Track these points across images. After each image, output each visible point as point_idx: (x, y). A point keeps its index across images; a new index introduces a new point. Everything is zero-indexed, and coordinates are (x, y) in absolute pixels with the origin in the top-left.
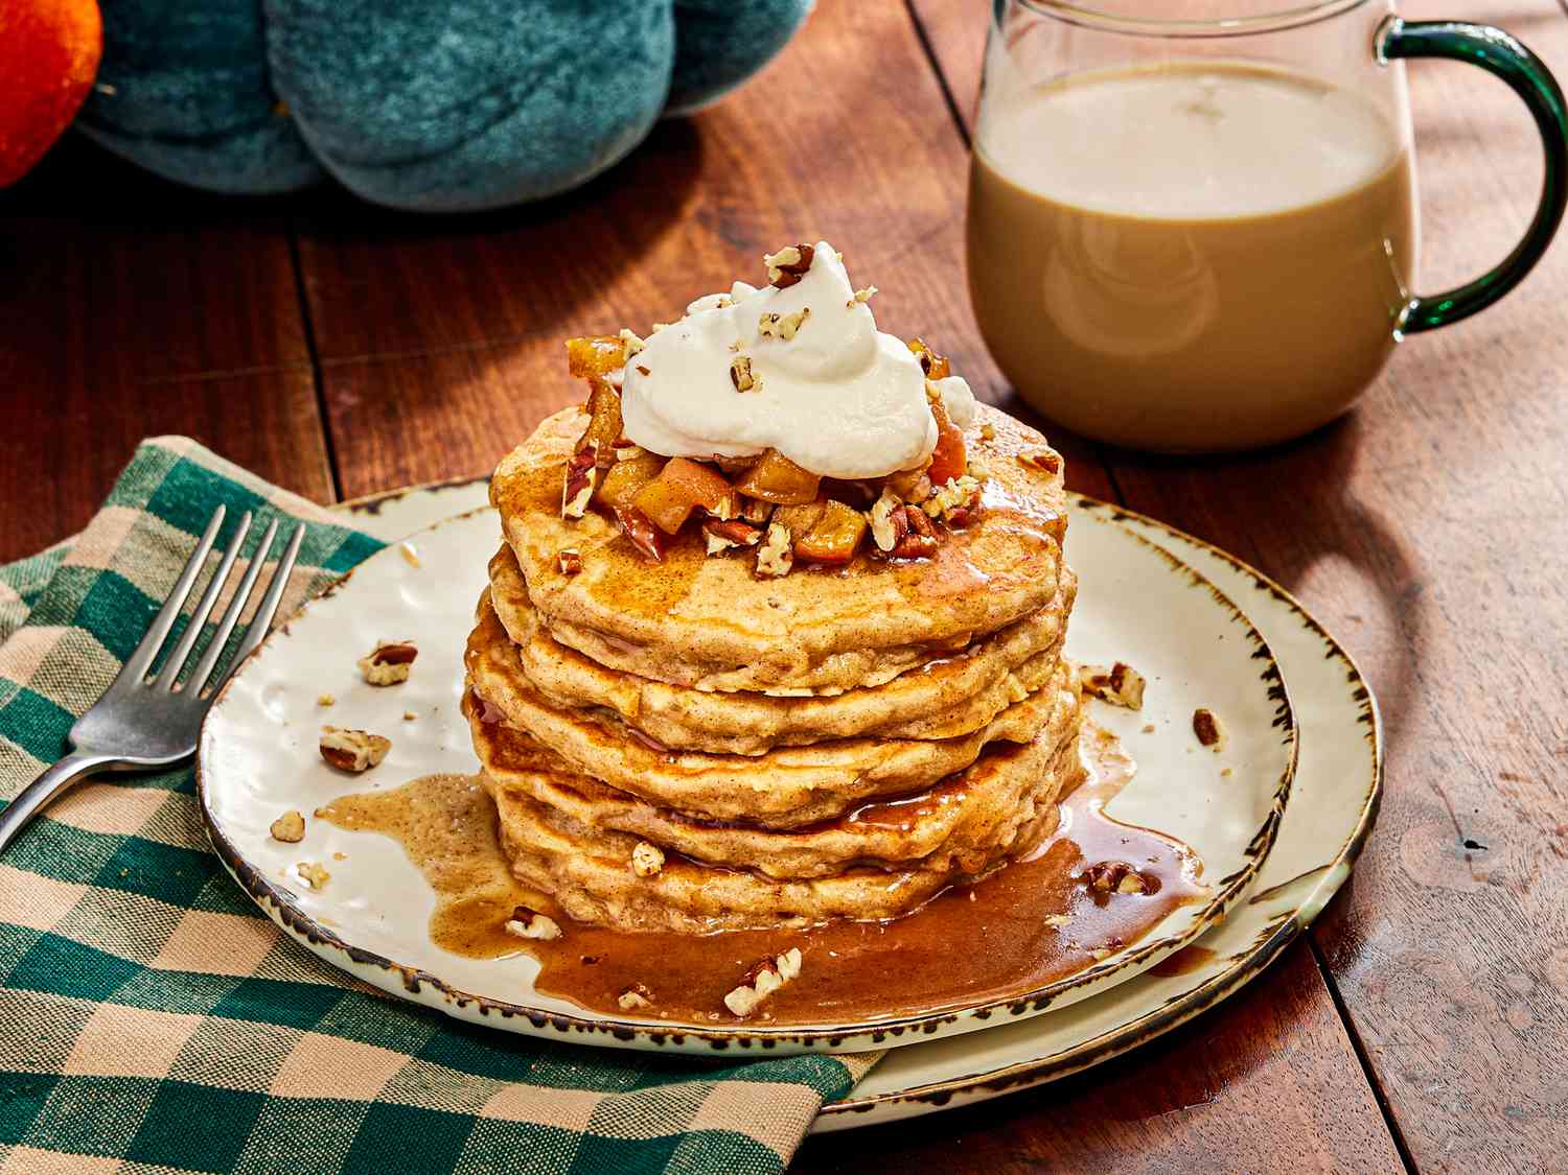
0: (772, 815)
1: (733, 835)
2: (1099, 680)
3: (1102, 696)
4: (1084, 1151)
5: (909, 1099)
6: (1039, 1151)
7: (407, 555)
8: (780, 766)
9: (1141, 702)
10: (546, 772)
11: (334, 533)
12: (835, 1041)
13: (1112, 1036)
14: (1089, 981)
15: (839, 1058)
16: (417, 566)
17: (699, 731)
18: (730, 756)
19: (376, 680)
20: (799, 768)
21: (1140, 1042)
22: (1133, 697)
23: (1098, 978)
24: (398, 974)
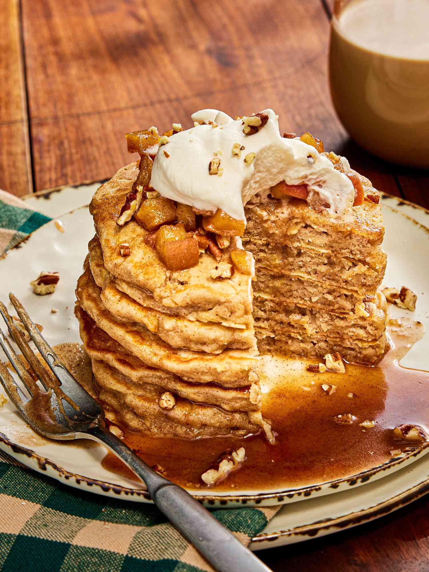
0: (226, 382)
1: (207, 390)
2: (394, 296)
3: (395, 303)
4: (387, 559)
5: (296, 534)
6: (364, 559)
7: (58, 227)
8: (231, 357)
9: (415, 307)
10: (114, 352)
11: (25, 213)
12: (258, 501)
13: (402, 496)
14: (389, 467)
15: (261, 509)
16: (63, 232)
17: (188, 340)
18: (203, 353)
19: (39, 292)
20: (240, 358)
21: (416, 499)
22: (411, 304)
23: (394, 465)
24: (35, 460)
